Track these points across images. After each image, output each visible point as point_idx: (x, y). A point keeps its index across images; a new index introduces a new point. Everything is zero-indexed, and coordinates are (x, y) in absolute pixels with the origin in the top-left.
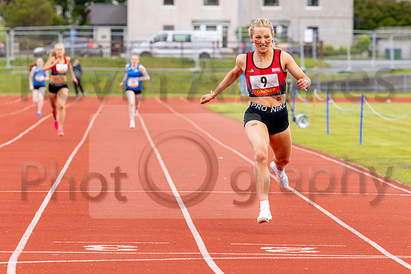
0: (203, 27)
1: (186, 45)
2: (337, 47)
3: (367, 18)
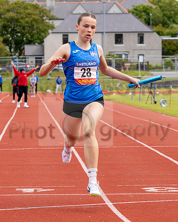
2: (154, 65)
3: (169, 50)
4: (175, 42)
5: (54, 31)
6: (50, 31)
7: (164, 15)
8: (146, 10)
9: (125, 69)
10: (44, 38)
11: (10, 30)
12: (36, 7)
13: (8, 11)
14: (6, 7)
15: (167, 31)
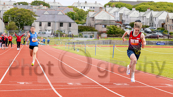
0: (47, 31)
1: (45, 34)
2: (75, 35)
3: (81, 30)
4: (83, 27)
5: (36, 21)
6: (34, 21)
7: (80, 16)
8: (72, 14)
9: (63, 37)
10: (32, 23)
11: (18, 20)
12: (29, 11)
13: (18, 12)
14: (17, 11)
15: (80, 22)
